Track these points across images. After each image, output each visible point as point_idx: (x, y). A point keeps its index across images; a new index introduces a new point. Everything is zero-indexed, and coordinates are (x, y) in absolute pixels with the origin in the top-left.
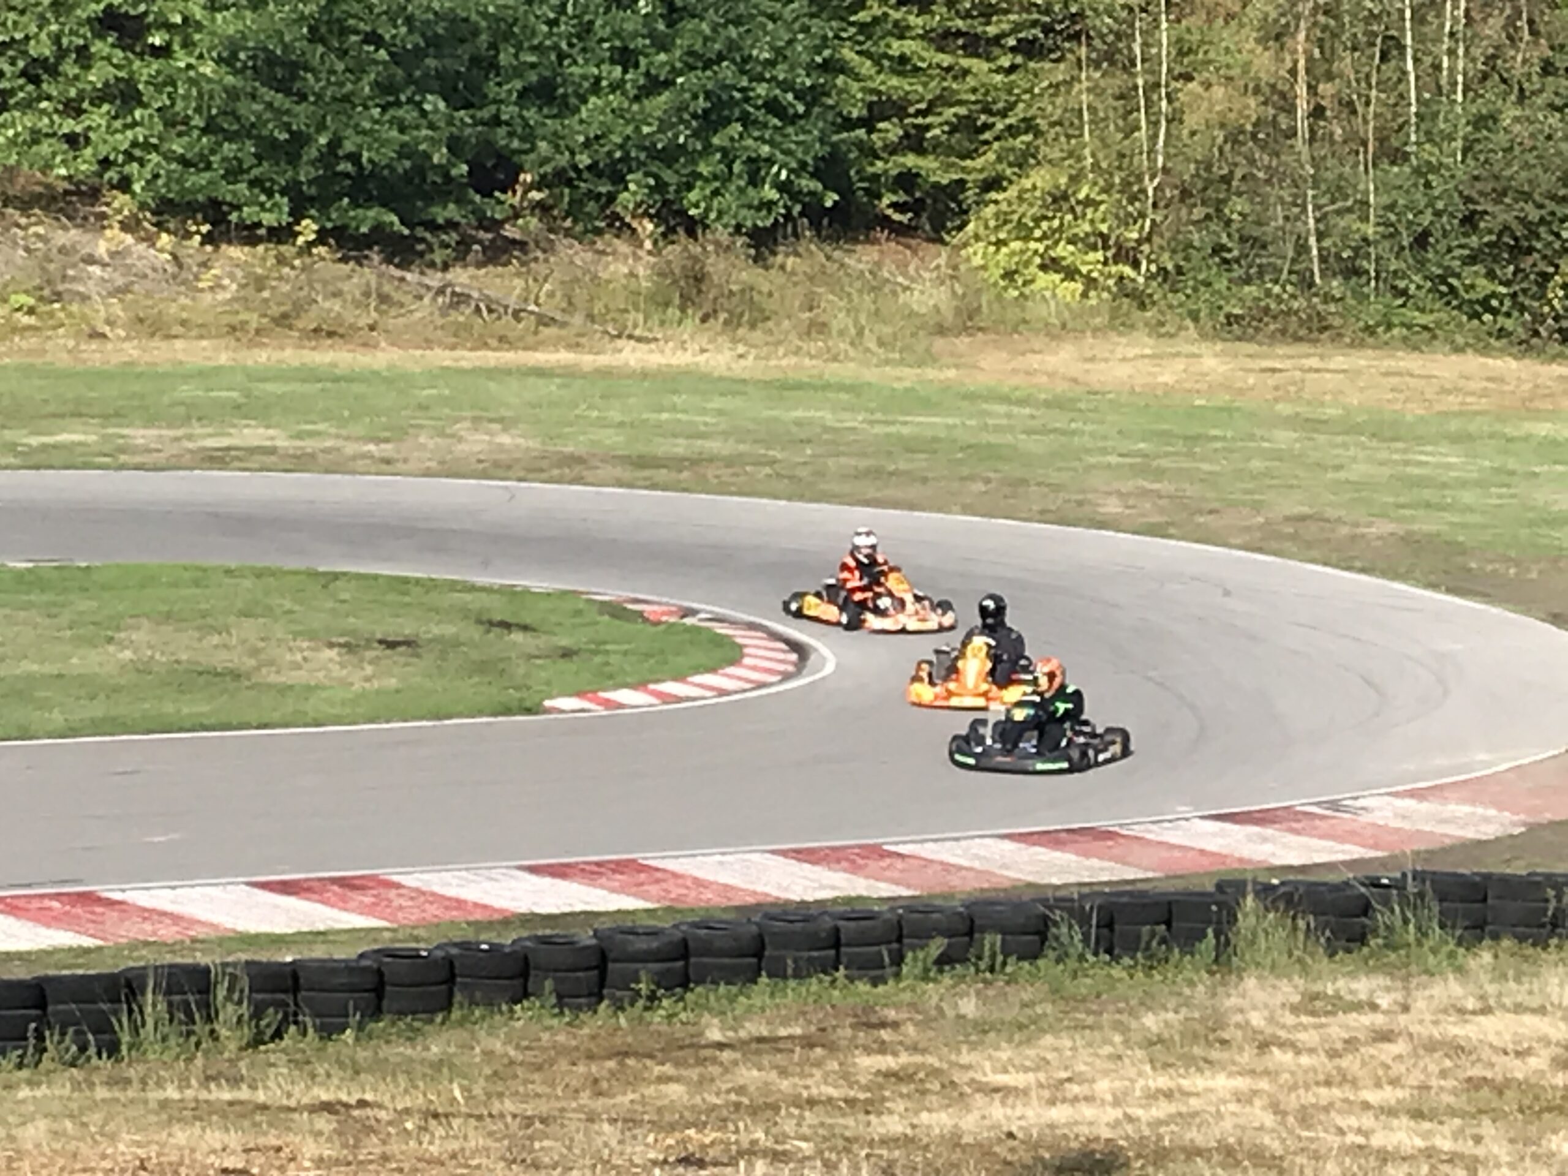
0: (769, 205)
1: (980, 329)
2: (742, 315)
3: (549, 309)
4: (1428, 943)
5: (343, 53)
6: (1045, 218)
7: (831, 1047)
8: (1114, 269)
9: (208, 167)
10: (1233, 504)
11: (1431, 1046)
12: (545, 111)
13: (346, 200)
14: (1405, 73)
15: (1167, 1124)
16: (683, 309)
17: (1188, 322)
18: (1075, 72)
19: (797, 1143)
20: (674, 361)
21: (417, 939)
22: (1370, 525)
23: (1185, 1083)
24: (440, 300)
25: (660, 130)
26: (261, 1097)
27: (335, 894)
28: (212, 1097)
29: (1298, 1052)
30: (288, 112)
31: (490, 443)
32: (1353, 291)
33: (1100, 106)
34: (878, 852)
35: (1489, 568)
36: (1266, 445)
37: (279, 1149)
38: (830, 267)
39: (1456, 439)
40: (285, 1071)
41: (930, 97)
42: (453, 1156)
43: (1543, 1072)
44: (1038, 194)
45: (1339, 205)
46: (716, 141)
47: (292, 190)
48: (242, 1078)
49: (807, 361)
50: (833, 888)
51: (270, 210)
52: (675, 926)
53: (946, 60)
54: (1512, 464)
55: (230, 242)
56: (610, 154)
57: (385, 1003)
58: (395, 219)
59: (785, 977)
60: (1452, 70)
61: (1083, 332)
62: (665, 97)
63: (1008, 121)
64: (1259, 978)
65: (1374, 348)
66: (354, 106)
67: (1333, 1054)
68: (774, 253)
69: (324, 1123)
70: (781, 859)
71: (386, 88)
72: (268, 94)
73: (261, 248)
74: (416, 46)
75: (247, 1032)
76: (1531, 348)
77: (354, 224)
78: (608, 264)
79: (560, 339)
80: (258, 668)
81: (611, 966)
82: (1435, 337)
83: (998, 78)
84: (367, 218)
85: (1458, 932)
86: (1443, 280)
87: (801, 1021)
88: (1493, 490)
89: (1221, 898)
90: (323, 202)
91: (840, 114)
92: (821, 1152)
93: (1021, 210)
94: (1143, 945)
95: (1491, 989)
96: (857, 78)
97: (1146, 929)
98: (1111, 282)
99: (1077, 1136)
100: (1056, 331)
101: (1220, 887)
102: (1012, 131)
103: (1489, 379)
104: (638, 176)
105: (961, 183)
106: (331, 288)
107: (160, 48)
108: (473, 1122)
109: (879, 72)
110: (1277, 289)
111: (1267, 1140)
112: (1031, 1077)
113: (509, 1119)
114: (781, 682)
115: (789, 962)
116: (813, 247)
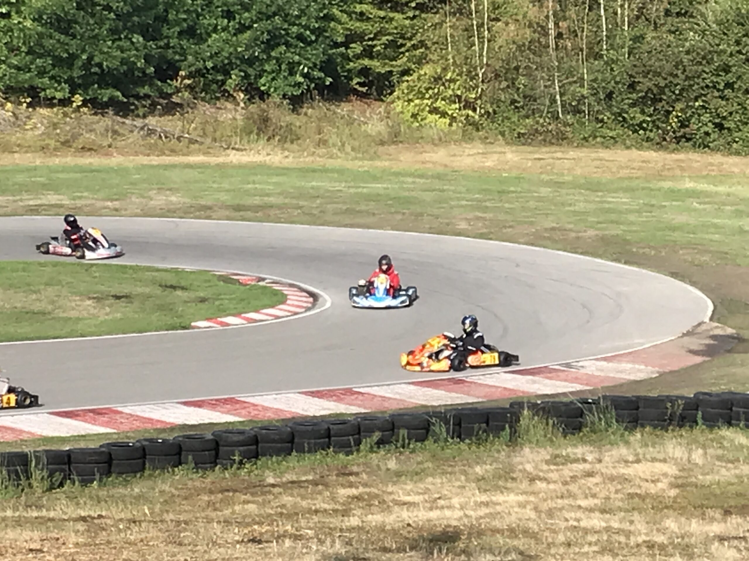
0: (299, 84)
1: (401, 142)
2: (286, 137)
3: (194, 136)
4: (610, 430)
5: (93, 15)
6: (430, 88)
7: (326, 485)
8: (464, 112)
9: (29, 71)
10: (520, 223)
11: (612, 479)
12: (191, 40)
13: (96, 86)
14: (600, 16)
15: (484, 518)
16: (258, 134)
17: (500, 137)
18: (443, 19)
19: (306, 531)
20: (255, 160)
21: (128, 438)
22: (585, 231)
23: (494, 499)
24: (142, 133)
25: (246, 50)
26: (52, 514)
27: (90, 417)
28: (28, 515)
29: (549, 483)
30: (67, 44)
31: (166, 200)
32: (578, 121)
33: (455, 34)
34: (350, 392)
35: (641, 251)
36: (536, 194)
37: (58, 539)
38: (329, 114)
39: (626, 190)
40: (65, 502)
41: (375, 31)
42: (142, 541)
43: (664, 490)
44: (427, 77)
45: (571, 80)
46: (273, 54)
47: (70, 81)
48: (43, 506)
49: (318, 159)
50: (329, 409)
51: (59, 91)
52: (251, 429)
53: (382, 14)
54: (654, 202)
55: (41, 107)
56: (222, 61)
57: (113, 469)
58: (119, 94)
59: (304, 452)
60: (622, 14)
61: (450, 142)
62: (248, 34)
63: (412, 43)
64: (530, 448)
65: (587, 147)
66: (99, 41)
67: (565, 483)
68: (301, 107)
69: (81, 526)
70: (304, 396)
71: (114, 31)
72: (57, 35)
73: (55, 110)
74: (128, 11)
75: (47, 484)
76: (662, 146)
77: (100, 97)
78: (222, 114)
79: (200, 150)
80: (54, 310)
81: (221, 448)
82: (616, 142)
83: (407, 22)
84: (106, 94)
85: (625, 425)
86: (620, 115)
87: (312, 473)
88: (644, 214)
89: (512, 410)
90: (85, 87)
91: (332, 40)
92: (318, 535)
93: (419, 85)
94: (475, 433)
95: (639, 450)
96: (340, 23)
97: (476, 426)
98: (463, 118)
99: (441, 525)
100: (437, 142)
101: (512, 405)
102: (414, 47)
103: (643, 162)
104: (236, 71)
105: (391, 72)
106: (89, 128)
107: (6, 14)
108: (152, 524)
109: (350, 20)
110: (541, 121)
111: (531, 525)
112: (421, 497)
113: (169, 522)
114: (306, 311)
115: (306, 445)
116: (321, 104)
